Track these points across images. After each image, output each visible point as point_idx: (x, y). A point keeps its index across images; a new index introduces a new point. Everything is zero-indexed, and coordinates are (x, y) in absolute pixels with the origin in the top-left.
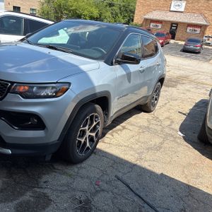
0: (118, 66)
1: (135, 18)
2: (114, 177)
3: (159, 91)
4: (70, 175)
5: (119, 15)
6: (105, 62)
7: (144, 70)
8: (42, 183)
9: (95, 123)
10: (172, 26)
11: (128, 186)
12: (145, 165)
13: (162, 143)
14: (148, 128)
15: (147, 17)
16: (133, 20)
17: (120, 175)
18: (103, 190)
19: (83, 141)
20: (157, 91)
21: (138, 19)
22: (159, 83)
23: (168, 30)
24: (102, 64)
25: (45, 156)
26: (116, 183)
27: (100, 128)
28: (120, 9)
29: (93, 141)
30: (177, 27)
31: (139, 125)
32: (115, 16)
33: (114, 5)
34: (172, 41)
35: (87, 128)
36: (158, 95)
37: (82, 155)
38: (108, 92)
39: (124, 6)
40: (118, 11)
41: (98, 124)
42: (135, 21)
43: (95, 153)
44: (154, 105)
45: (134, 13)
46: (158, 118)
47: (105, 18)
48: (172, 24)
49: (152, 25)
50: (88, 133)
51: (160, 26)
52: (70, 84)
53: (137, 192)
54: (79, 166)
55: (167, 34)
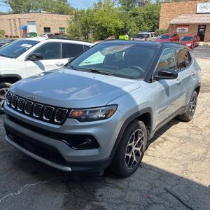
0: (157, 82)
1: (160, 25)
2: (163, 190)
3: (196, 100)
4: (121, 189)
5: (144, 23)
6: (145, 80)
7: (180, 83)
8: (98, 197)
9: (139, 139)
10: (199, 28)
11: (178, 199)
12: (192, 177)
13: (205, 154)
14: (188, 138)
15: (172, 22)
16: (158, 27)
17: (168, 187)
18: (155, 203)
19: (130, 156)
20: (194, 100)
21: (163, 25)
22: (196, 92)
23: (196, 33)
24: (142, 83)
25: (99, 172)
26: (166, 195)
27: (144, 143)
28: (144, 17)
29: (139, 155)
30: (205, 29)
31: (179, 135)
32: (139, 24)
33: (137, 15)
34: (201, 44)
35: (133, 143)
36: (195, 104)
37: (130, 169)
38: (149, 109)
39: (148, 14)
40: (142, 19)
41: (142, 139)
42: (161, 28)
43: (141, 166)
44: (192, 114)
45: (158, 19)
46: (197, 127)
47: (130, 27)
48: (199, 26)
49: (178, 30)
50: (134, 148)
51: (187, 29)
52: (117, 105)
53: (188, 204)
54: (128, 179)
55: (196, 36)
